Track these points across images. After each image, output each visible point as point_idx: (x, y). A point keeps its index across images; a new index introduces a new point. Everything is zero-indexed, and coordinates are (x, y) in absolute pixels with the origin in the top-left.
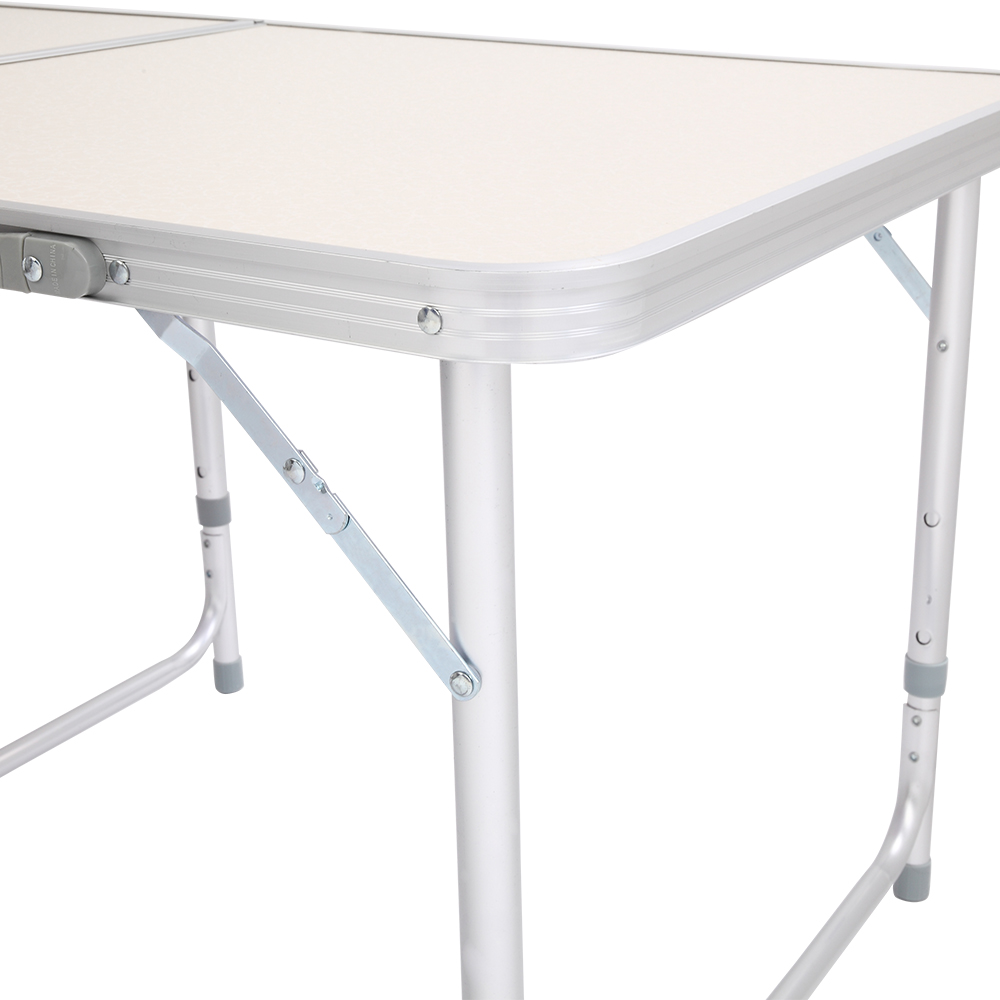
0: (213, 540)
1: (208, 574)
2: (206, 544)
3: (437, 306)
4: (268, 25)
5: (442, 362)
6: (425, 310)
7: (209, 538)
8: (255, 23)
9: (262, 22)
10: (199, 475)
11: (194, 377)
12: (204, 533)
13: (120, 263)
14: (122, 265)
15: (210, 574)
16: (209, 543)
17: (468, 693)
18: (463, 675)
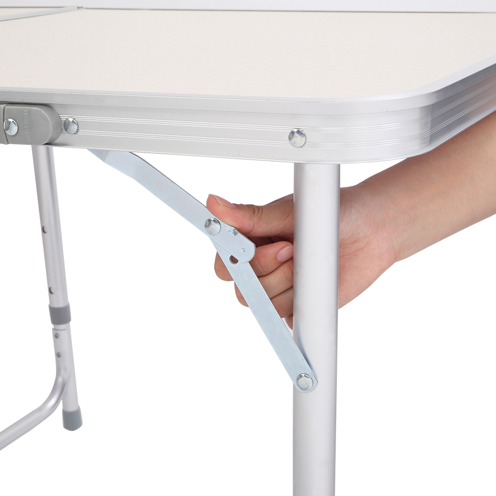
0: (60, 333)
1: (58, 355)
2: (56, 336)
3: (302, 128)
4: (87, 8)
6: (293, 133)
7: (58, 332)
8: (78, 8)
9: (82, 7)
10: (50, 292)
11: (46, 230)
12: (54, 329)
13: (71, 120)
14: (73, 121)
15: (59, 355)
16: (59, 335)
17: (309, 388)
18: (305, 376)
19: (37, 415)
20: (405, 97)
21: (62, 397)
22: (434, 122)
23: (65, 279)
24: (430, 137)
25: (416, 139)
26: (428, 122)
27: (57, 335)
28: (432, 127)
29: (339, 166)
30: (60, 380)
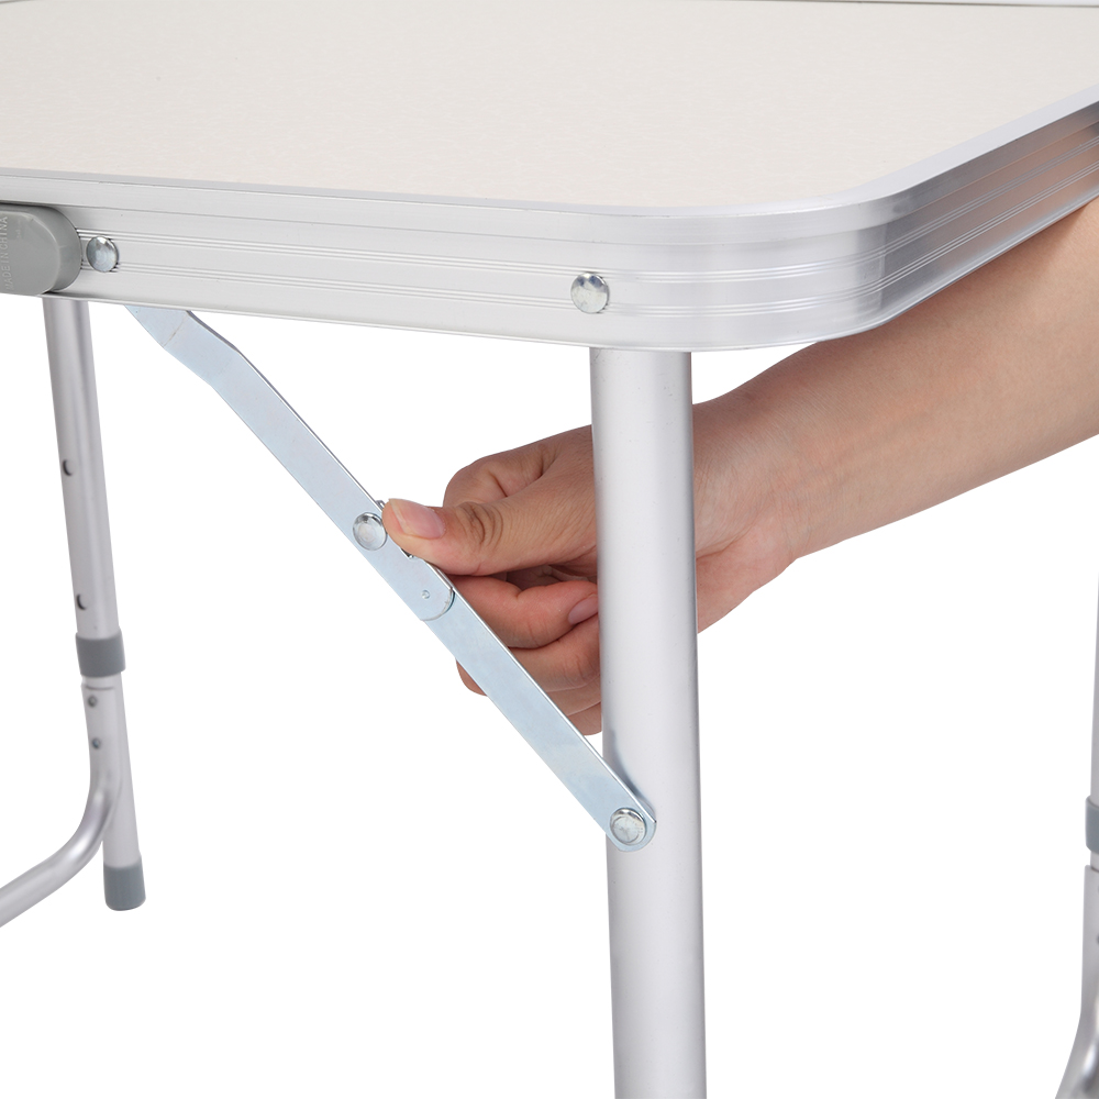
0: (101, 696)
1: (95, 744)
2: (91, 702)
3: (601, 272)
5: (592, 350)
6: (581, 281)
7: (95, 693)
10: (79, 605)
11: (70, 469)
12: (86, 687)
13: (102, 241)
14: (107, 244)
15: (97, 743)
16: (96, 700)
17: (639, 840)
18: (630, 814)
19: (46, 875)
20: (825, 208)
21: (102, 835)
22: (893, 261)
23: (111, 577)
24: (883, 295)
25: (850, 299)
26: (878, 261)
27: (93, 701)
28: (887, 271)
29: (688, 356)
30: (99, 798)
